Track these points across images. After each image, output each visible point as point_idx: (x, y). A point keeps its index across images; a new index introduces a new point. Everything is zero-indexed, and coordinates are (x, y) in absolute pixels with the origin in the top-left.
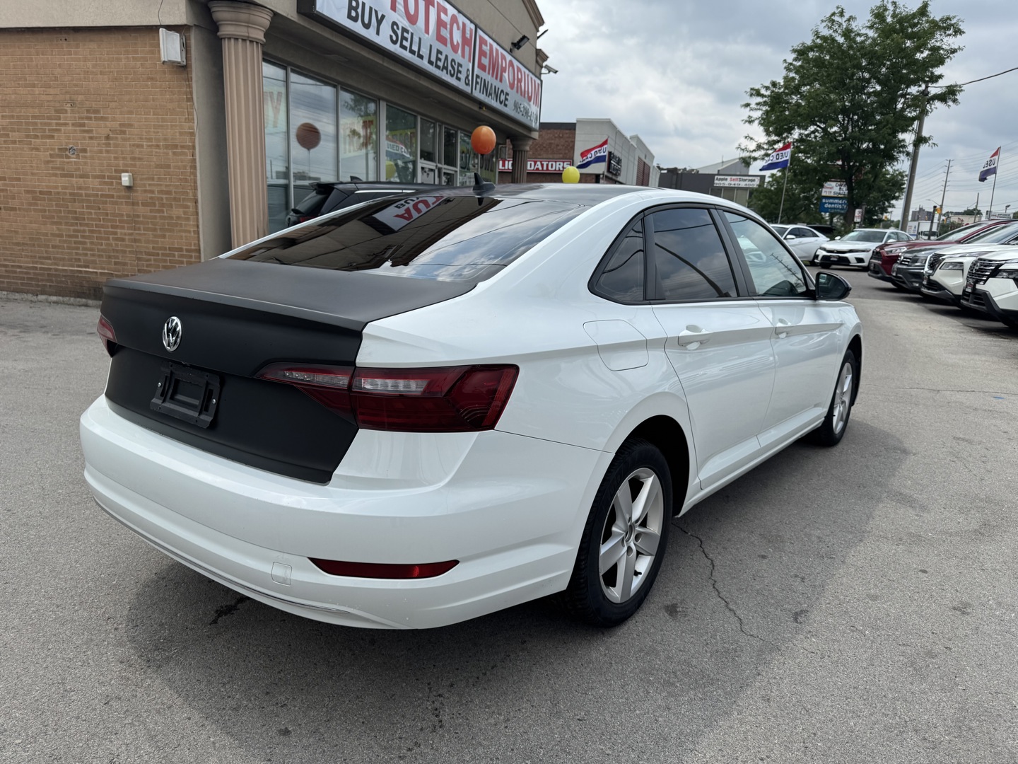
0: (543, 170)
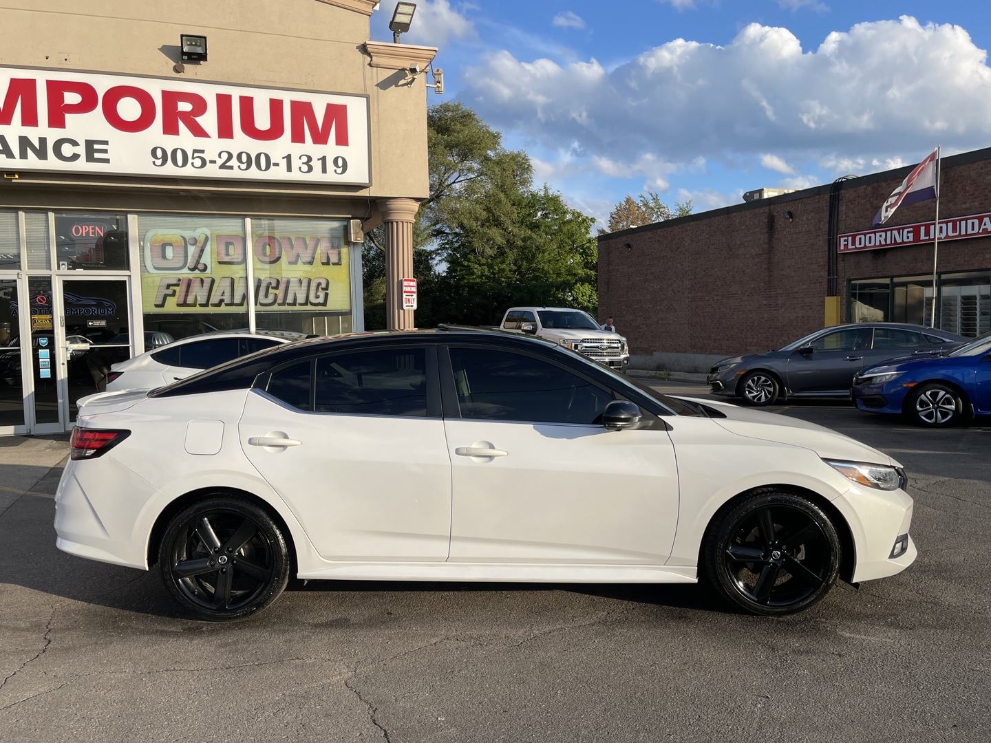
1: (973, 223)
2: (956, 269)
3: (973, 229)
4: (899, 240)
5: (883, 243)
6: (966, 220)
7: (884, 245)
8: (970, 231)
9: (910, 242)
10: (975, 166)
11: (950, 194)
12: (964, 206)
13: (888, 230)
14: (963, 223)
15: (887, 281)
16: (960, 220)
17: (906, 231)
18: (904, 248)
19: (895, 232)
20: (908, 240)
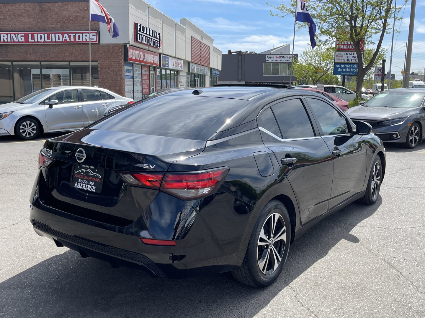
0: (71, 41)
1: (59, 36)
2: (50, 60)
3: (59, 39)
4: (16, 40)
5: (6, 41)
6: (55, 34)
7: (6, 42)
8: (57, 40)
9: (23, 42)
10: (57, 5)
11: (44, 18)
12: (52, 26)
13: (9, 34)
14: (53, 35)
15: (9, 63)
16: (52, 34)
17: (20, 35)
18: (19, 45)
19: (13, 35)
20: (22, 41)
